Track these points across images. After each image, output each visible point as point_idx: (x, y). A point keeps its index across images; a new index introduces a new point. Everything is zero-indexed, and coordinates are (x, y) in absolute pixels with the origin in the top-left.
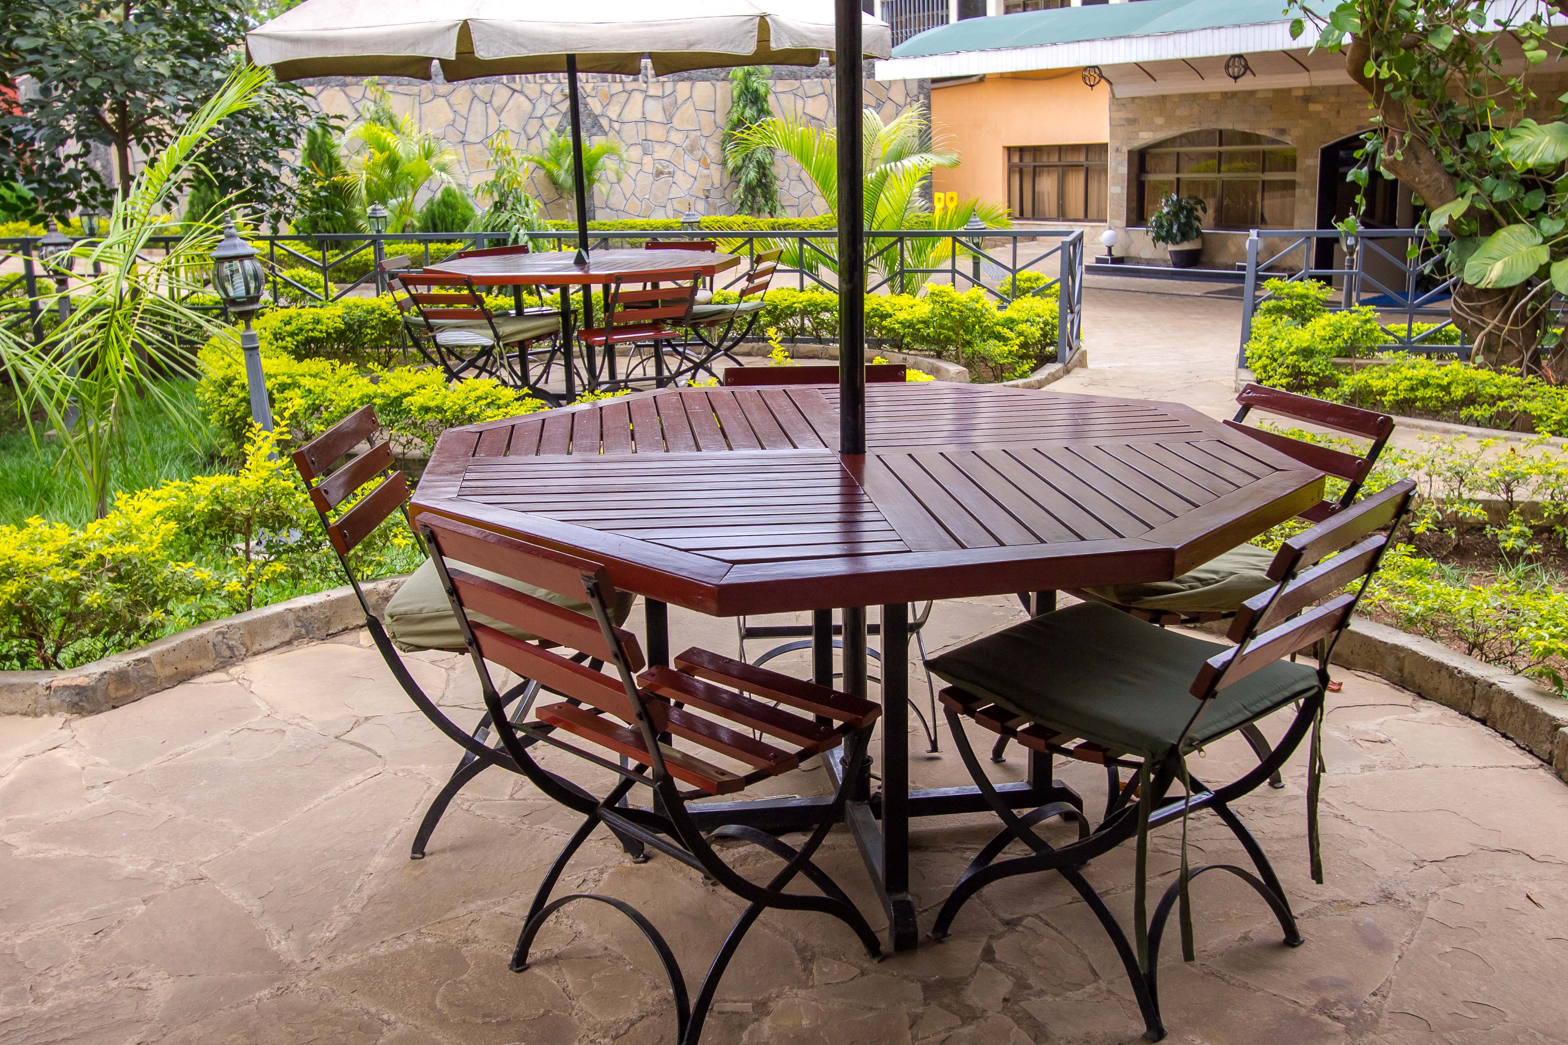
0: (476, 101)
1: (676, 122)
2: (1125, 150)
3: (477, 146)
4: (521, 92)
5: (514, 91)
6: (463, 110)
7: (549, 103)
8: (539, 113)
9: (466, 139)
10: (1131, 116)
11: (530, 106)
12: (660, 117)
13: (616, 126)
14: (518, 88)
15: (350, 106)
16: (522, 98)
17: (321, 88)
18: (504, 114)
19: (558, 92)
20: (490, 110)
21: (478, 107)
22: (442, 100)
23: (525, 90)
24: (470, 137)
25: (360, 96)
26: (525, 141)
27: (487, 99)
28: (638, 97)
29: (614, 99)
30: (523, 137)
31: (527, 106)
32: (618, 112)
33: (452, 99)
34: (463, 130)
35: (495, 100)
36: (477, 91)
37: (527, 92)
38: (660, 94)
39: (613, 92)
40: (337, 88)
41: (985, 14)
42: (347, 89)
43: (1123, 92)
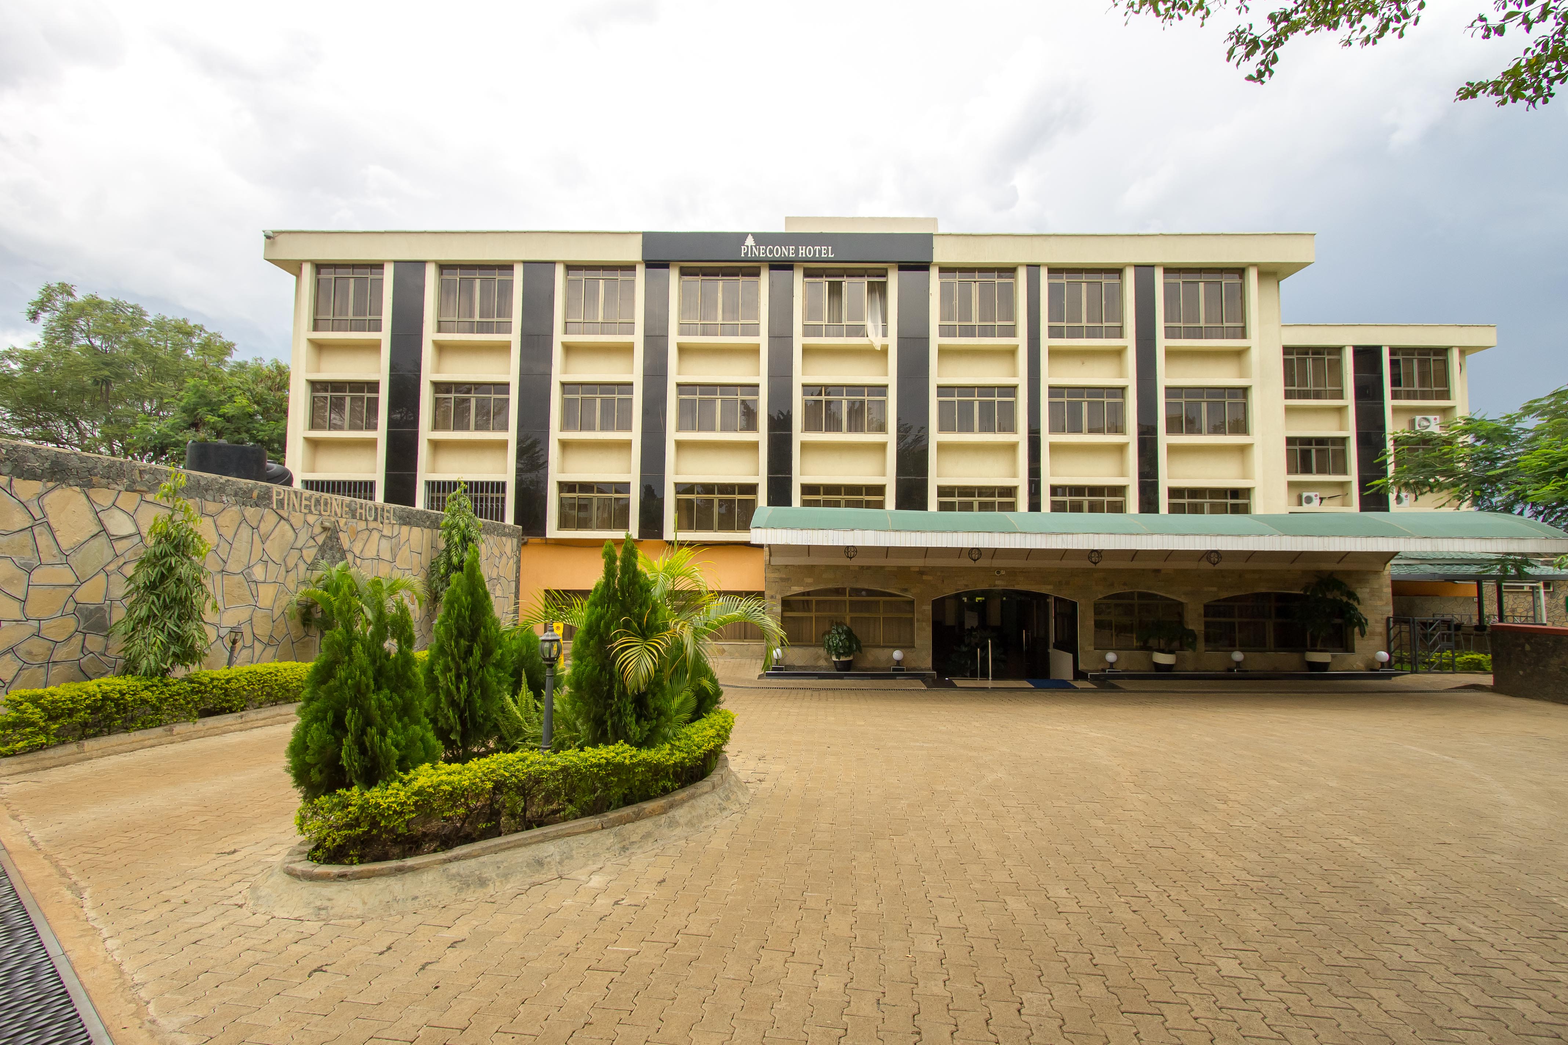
0: (244, 525)
1: (397, 563)
2: (779, 597)
3: (237, 577)
4: (287, 520)
5: (282, 518)
6: (228, 534)
7: (309, 534)
8: (299, 544)
9: (227, 568)
10: (784, 576)
11: (294, 536)
12: (387, 556)
13: (358, 561)
14: (285, 515)
15: (91, 516)
16: (288, 527)
17: (51, 485)
18: (268, 542)
19: (318, 524)
20: (256, 536)
21: (245, 532)
22: (209, 520)
23: (291, 518)
24: (231, 567)
25: (110, 503)
26: (284, 573)
27: (254, 525)
28: (376, 535)
29: (359, 536)
30: (283, 569)
31: (290, 533)
32: (360, 549)
33: (220, 520)
34: (225, 557)
35: (262, 525)
36: (246, 514)
37: (293, 521)
38: (390, 535)
39: (359, 529)
40: (78, 489)
41: (790, 505)
42: (92, 493)
43: (777, 561)
